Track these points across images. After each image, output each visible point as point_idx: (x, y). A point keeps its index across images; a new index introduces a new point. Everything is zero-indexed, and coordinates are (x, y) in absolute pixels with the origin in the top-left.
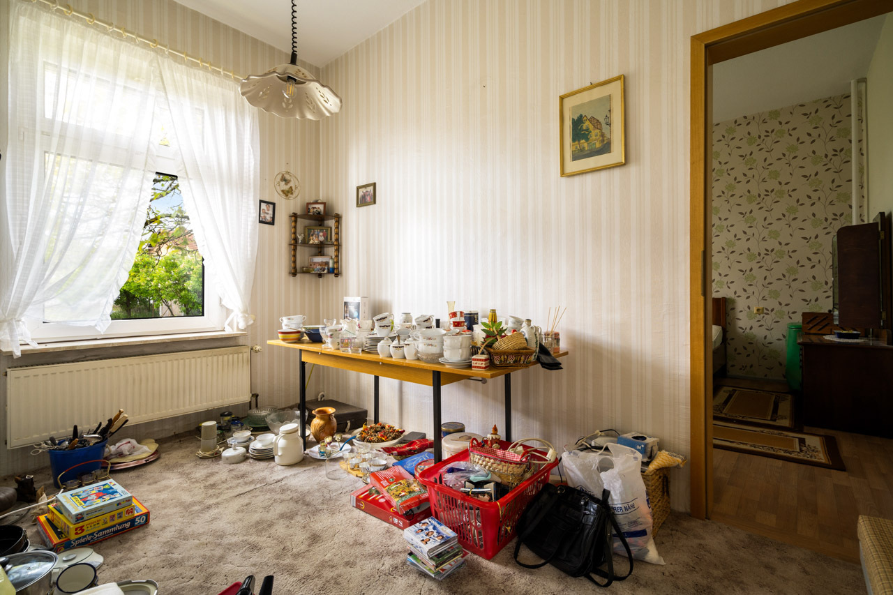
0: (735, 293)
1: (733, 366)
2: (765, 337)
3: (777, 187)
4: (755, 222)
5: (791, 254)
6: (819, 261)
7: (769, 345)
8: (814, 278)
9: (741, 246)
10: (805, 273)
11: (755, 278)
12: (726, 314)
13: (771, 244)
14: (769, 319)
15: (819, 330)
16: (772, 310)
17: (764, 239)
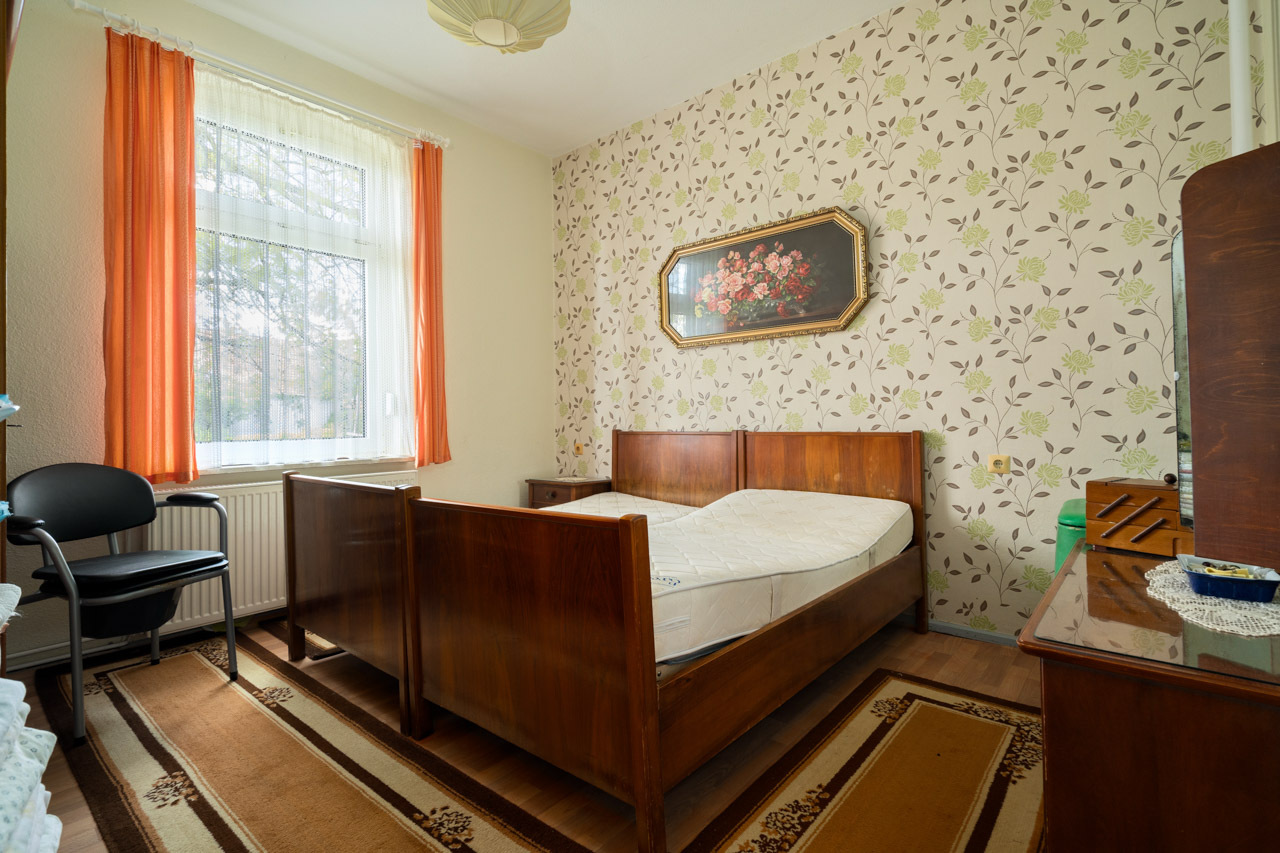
0: (944, 419)
1: (942, 602)
2: (1015, 534)
3: (1037, 146)
4: (988, 240)
5: (1073, 317)
6: (1147, 333)
7: (1022, 554)
8: (1133, 378)
9: (955, 303)
10: (1110, 367)
11: (988, 381)
12: (924, 473)
13: (1026, 293)
14: (1022, 489)
15: (1136, 541)
16: (1031, 464)
17: (1008, 284)
